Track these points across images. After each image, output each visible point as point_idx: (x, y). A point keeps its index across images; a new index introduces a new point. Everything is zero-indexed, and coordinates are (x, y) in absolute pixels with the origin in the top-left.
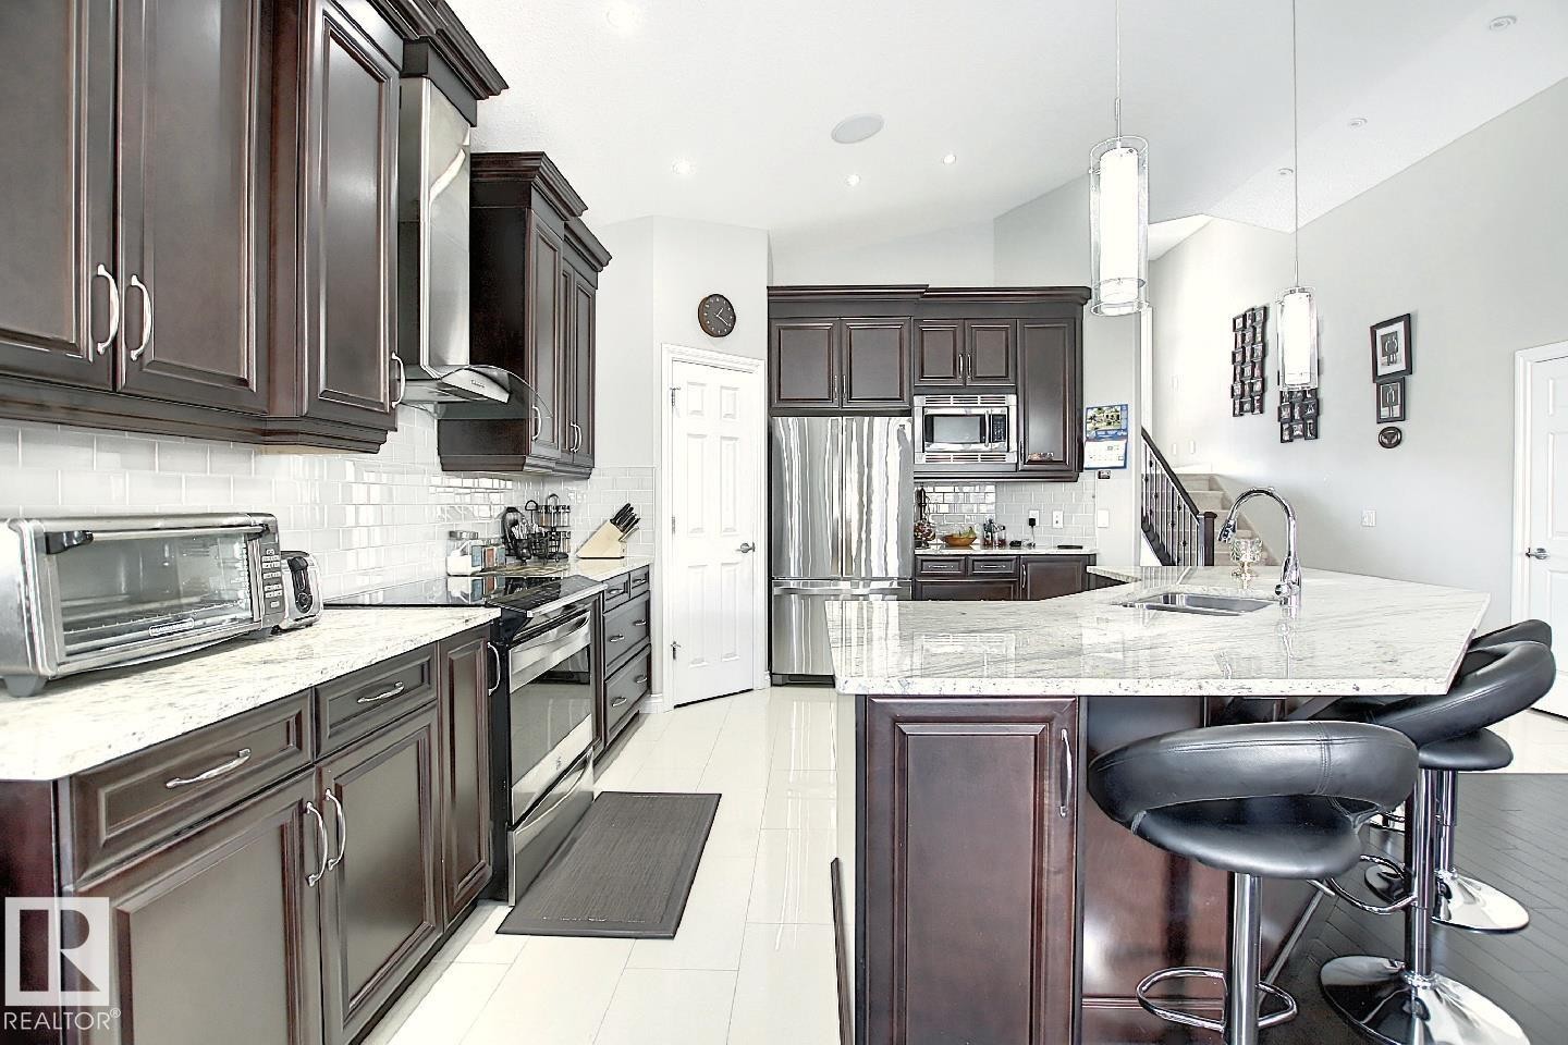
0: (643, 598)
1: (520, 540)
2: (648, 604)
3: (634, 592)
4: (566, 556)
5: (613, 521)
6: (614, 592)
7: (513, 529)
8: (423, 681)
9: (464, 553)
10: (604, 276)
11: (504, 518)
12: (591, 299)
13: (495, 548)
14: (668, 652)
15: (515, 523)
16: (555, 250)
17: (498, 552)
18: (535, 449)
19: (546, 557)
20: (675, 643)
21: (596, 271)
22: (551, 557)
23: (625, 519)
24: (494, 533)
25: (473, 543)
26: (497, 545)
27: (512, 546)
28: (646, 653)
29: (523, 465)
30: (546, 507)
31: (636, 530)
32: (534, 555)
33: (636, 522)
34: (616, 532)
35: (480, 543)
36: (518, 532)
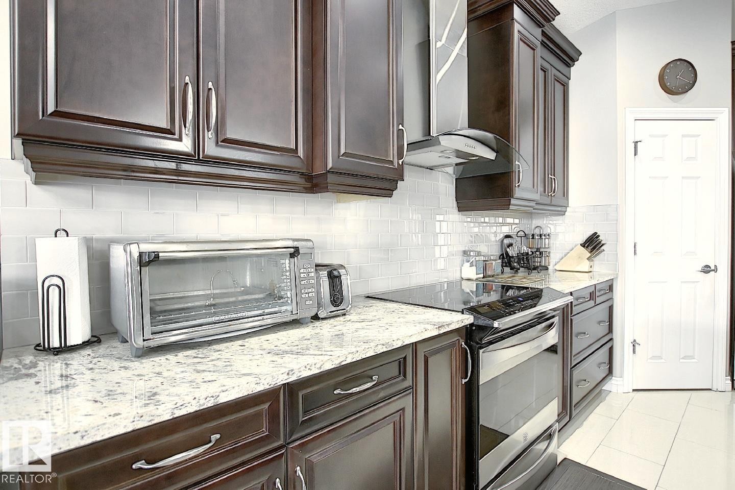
0: (607, 304)
1: (513, 257)
2: (611, 308)
3: (598, 300)
4: (547, 269)
5: (583, 245)
6: (581, 300)
7: (508, 250)
8: (400, 374)
9: (471, 266)
10: (576, 71)
11: (502, 241)
12: (565, 87)
13: (494, 262)
14: (628, 348)
15: (510, 245)
16: (534, 50)
17: (496, 265)
18: (518, 193)
19: (531, 268)
20: (635, 341)
21: (569, 66)
22: (535, 268)
23: (593, 244)
24: (495, 251)
25: (477, 258)
26: (495, 260)
27: (506, 260)
28: (608, 345)
29: (509, 205)
30: (533, 235)
31: (602, 252)
32: (522, 267)
33: (603, 245)
34: (586, 253)
35: (483, 258)
36: (511, 252)
